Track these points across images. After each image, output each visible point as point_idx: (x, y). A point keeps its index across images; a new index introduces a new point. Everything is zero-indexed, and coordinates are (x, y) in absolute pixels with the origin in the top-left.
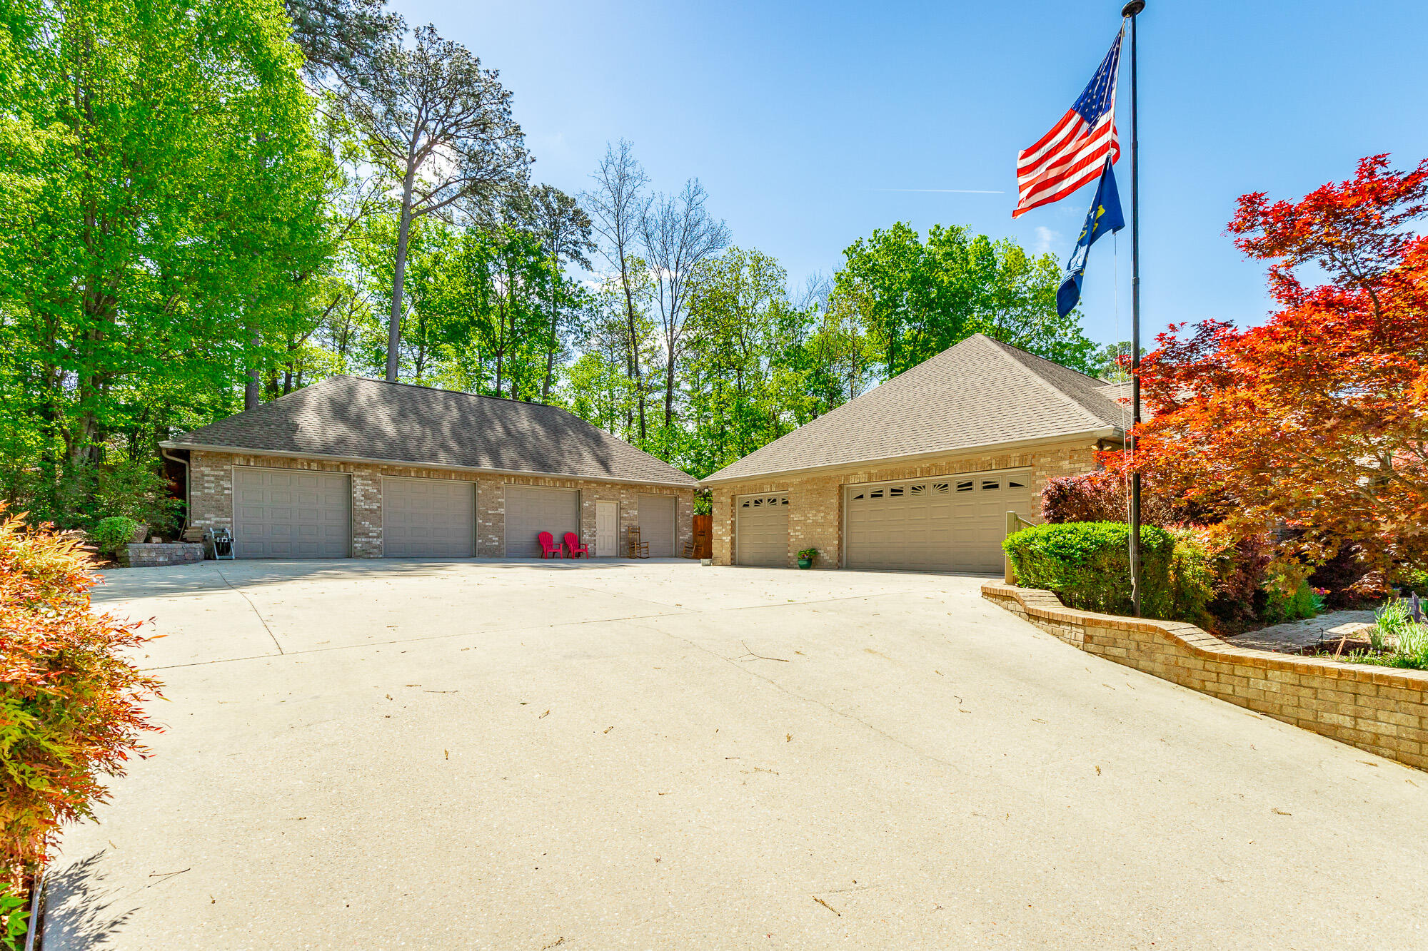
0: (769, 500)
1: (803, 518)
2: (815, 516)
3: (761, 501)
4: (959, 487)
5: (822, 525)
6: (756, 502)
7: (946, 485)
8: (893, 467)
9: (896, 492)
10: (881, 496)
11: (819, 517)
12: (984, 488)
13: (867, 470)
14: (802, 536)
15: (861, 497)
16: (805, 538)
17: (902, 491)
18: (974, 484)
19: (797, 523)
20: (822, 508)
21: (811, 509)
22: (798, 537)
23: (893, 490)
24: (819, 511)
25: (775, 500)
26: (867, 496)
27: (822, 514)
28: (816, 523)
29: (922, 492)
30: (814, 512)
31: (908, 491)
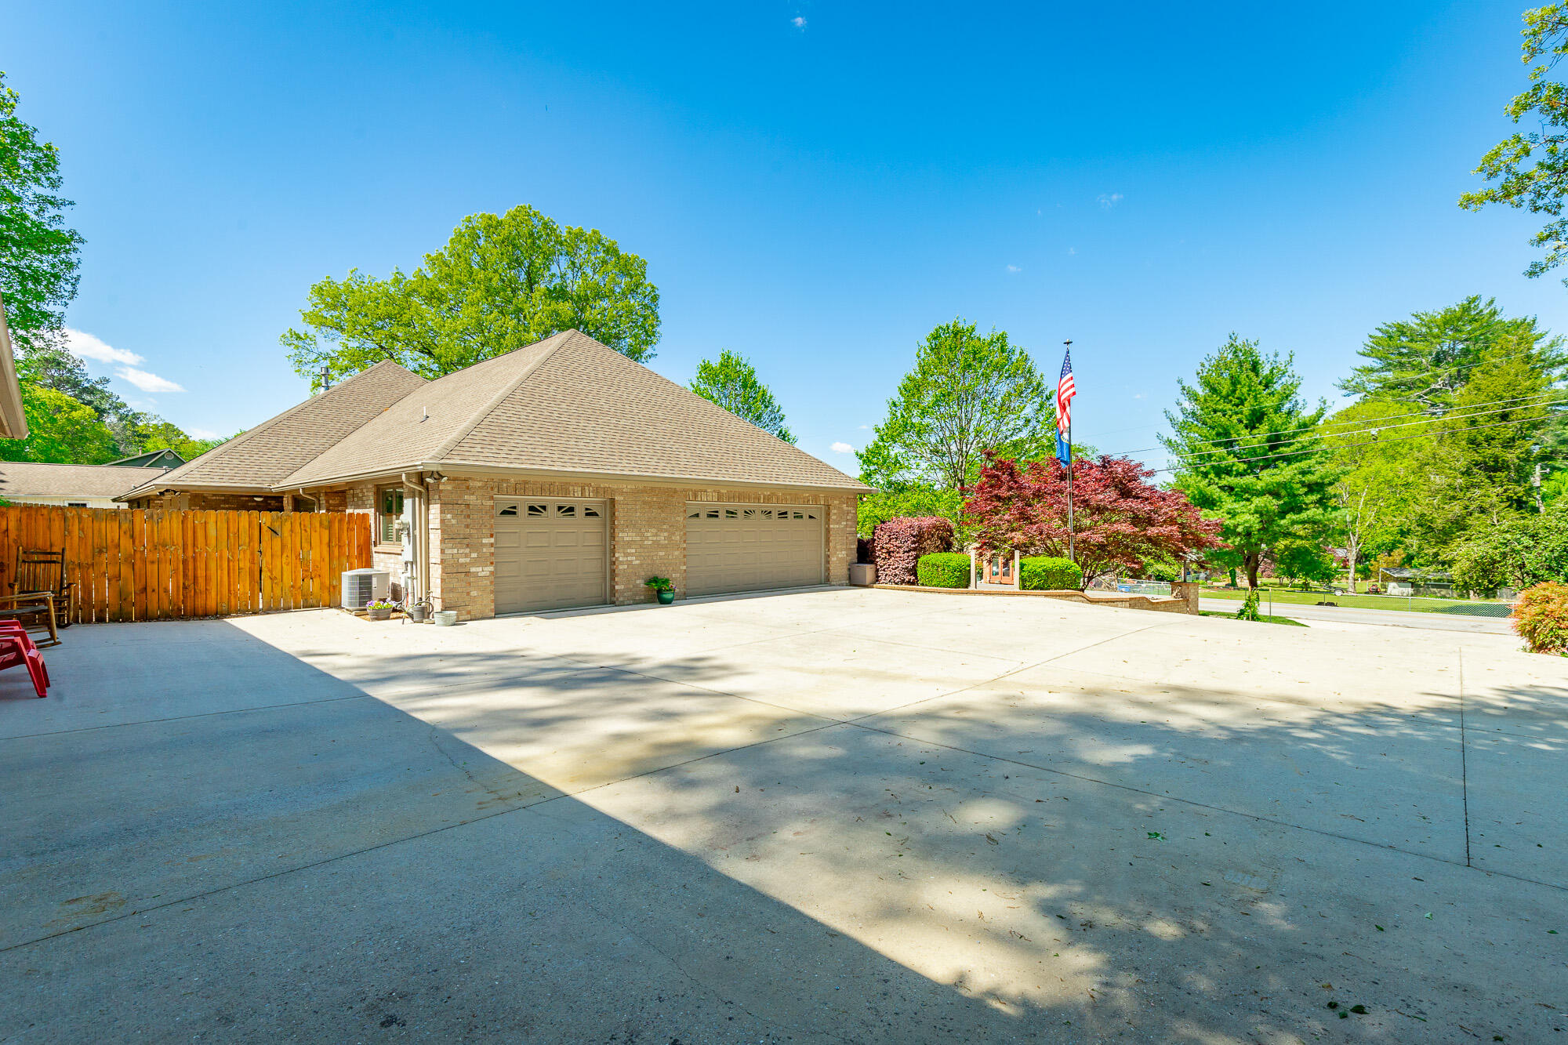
0: (560, 508)
1: (638, 538)
2: (656, 535)
3: (544, 508)
4: (779, 514)
5: (665, 547)
6: (532, 508)
7: (770, 512)
8: (741, 490)
9: (731, 513)
10: (717, 516)
11: (662, 538)
12: (795, 517)
13: (717, 488)
14: (638, 562)
15: (697, 515)
16: (641, 564)
17: (736, 514)
18: (789, 513)
19: (629, 544)
20: (665, 527)
21: (650, 526)
22: (631, 561)
23: (728, 512)
24: (661, 530)
25: (571, 509)
26: (703, 515)
27: (666, 534)
28: (657, 545)
29: (753, 516)
30: (654, 530)
31: (741, 514)
